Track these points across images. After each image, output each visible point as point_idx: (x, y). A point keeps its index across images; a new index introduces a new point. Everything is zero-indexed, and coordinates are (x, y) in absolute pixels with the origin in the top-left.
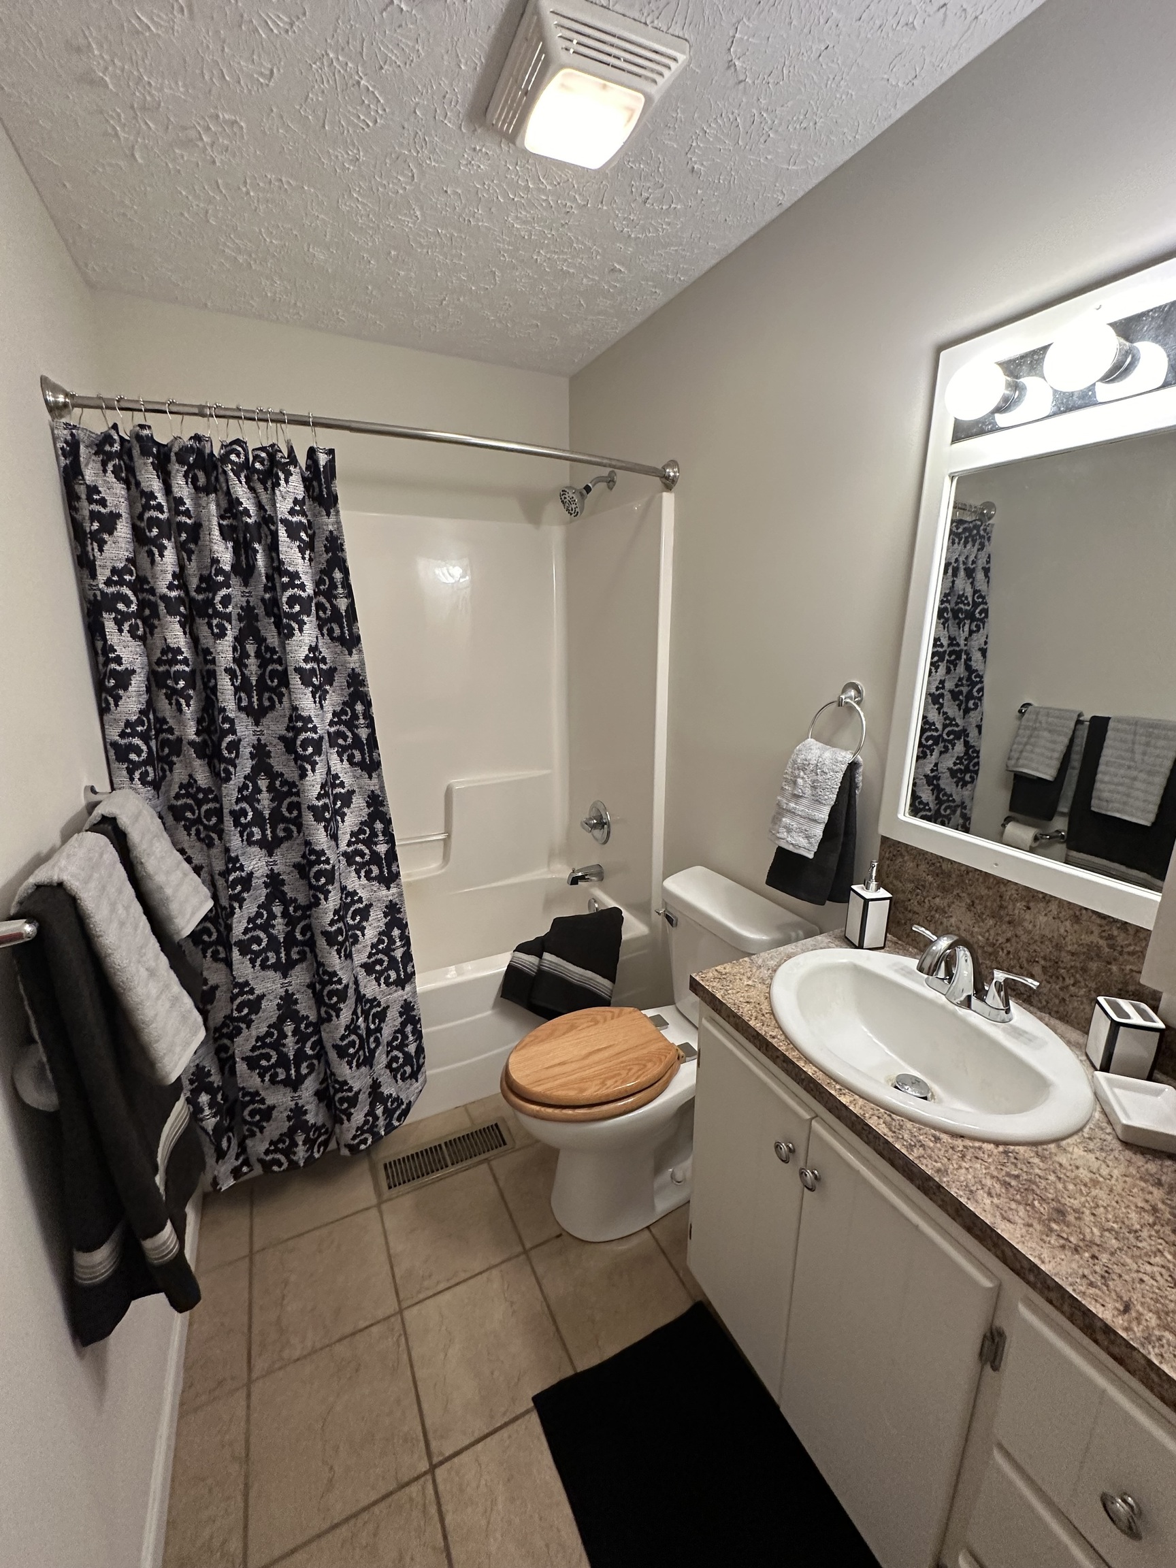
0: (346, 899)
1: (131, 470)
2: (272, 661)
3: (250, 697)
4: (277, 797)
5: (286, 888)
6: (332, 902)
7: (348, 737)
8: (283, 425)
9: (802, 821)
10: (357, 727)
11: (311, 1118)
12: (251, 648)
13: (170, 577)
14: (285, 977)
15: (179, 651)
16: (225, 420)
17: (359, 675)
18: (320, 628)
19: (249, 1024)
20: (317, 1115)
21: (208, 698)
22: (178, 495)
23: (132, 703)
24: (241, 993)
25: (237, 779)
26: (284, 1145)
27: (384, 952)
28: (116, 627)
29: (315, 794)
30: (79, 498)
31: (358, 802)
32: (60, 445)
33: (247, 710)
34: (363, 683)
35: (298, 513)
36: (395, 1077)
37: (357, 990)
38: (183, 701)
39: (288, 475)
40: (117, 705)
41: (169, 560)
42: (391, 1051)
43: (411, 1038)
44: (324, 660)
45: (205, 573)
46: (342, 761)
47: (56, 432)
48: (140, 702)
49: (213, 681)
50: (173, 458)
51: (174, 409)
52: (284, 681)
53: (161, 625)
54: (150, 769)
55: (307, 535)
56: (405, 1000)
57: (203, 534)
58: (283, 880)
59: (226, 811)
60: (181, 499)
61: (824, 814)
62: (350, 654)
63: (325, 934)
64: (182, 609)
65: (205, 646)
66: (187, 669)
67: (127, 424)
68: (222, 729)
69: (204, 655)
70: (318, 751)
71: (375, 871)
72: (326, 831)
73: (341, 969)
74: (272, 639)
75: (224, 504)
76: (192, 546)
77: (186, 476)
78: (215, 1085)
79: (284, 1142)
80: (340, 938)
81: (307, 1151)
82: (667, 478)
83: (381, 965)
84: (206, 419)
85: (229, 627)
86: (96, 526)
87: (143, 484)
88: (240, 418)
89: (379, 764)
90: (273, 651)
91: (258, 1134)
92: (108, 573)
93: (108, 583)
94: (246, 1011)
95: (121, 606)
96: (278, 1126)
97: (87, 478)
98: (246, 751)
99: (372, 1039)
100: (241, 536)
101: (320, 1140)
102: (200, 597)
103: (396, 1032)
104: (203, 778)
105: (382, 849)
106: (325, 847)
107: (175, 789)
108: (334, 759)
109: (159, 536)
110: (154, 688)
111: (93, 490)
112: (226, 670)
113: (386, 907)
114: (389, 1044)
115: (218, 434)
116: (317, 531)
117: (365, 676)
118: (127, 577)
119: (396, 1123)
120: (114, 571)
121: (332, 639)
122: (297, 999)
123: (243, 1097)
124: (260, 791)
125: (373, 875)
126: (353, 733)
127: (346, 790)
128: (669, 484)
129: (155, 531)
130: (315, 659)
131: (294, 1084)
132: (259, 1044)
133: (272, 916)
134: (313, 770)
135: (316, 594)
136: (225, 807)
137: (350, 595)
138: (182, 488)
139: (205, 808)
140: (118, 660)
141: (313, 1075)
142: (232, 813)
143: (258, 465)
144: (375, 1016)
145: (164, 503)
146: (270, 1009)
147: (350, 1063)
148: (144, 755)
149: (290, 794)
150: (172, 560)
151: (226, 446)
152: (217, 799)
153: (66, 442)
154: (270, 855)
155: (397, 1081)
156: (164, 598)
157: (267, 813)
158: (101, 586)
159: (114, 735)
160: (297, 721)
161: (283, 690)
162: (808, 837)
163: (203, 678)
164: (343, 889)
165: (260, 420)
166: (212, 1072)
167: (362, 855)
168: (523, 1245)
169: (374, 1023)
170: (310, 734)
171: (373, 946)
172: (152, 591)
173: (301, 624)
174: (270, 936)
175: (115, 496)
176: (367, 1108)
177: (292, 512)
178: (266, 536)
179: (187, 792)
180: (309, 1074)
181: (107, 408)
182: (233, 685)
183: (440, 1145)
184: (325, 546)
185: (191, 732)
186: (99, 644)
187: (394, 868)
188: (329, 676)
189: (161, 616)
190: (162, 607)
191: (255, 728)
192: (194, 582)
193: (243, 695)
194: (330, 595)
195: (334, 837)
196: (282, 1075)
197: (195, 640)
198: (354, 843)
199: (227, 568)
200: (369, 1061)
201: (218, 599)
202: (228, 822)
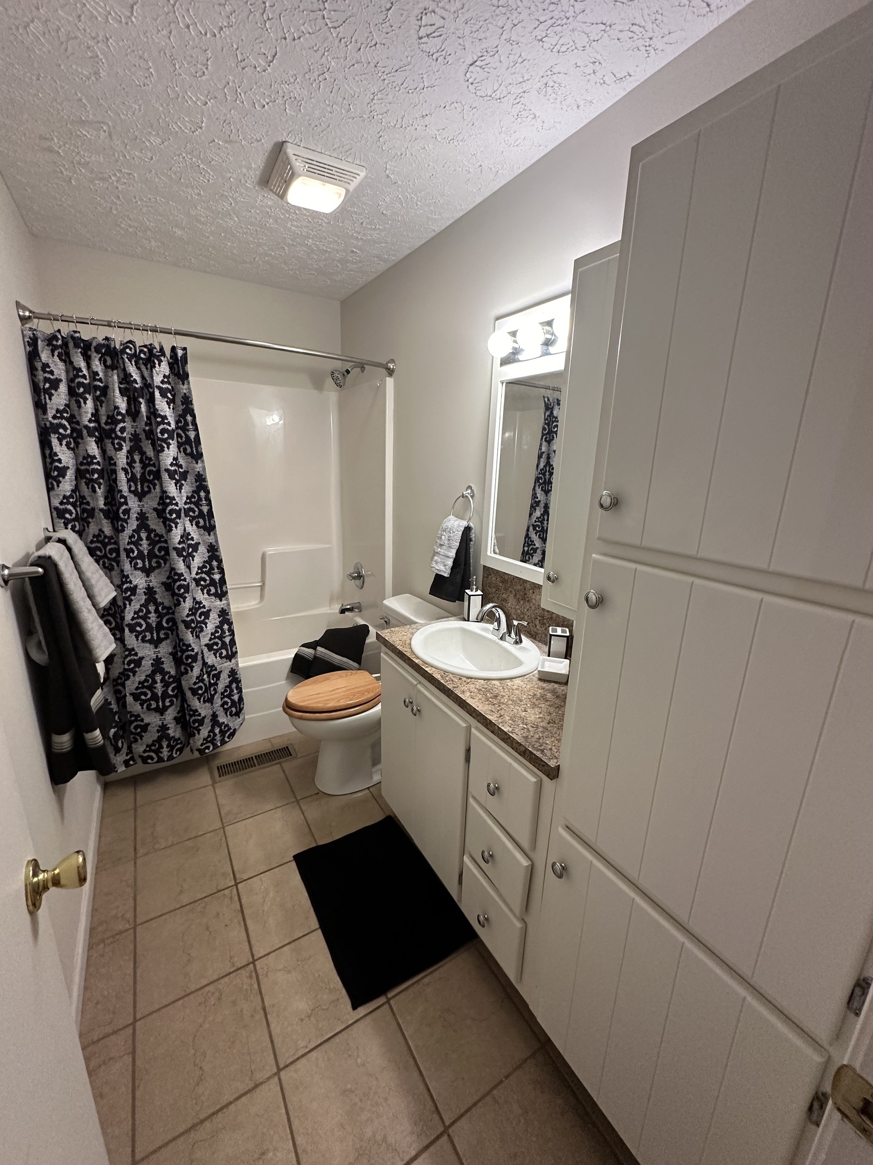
0: (196, 605)
1: (68, 355)
2: (149, 465)
3: (136, 485)
4: (152, 543)
5: (157, 596)
6: (188, 604)
7: (195, 511)
8: (157, 333)
9: (443, 557)
10: (201, 506)
11: (171, 732)
12: (137, 458)
13: (90, 415)
14: (156, 647)
15: (94, 457)
16: (122, 329)
17: (202, 475)
18: (179, 447)
19: (134, 673)
20: (175, 731)
21: (110, 486)
22: (96, 370)
23: (67, 485)
24: (130, 655)
25: (128, 531)
26: (155, 748)
27: (219, 638)
28: (59, 442)
29: (177, 541)
30: (37, 370)
31: (202, 549)
32: (26, 340)
33: (135, 493)
34: (205, 480)
35: (166, 383)
36: (226, 713)
37: (203, 657)
38: (96, 486)
39: (160, 362)
40: (58, 486)
41: (89, 406)
42: (224, 698)
43: (235, 691)
44: (181, 466)
45: (111, 414)
46: (192, 525)
47: (24, 332)
48: (72, 485)
49: (114, 476)
50: (93, 349)
51: (93, 322)
52: (158, 475)
53: (84, 443)
54: (77, 524)
55: (172, 395)
56: (232, 668)
57: (110, 392)
58: (155, 591)
59: (121, 549)
60: (97, 372)
61: (453, 553)
62: (197, 463)
63: (184, 621)
64: (97, 434)
65: (110, 455)
66: (99, 468)
67: (66, 329)
68: (120, 502)
69: (109, 461)
70: (179, 517)
71: (213, 590)
72: (184, 562)
73: (194, 643)
74: (150, 452)
75: (122, 376)
76: (103, 399)
77: (100, 360)
78: (114, 711)
79: (155, 746)
80: (193, 625)
81: (169, 752)
82: (389, 369)
83: (217, 646)
84: (111, 328)
85: (124, 445)
86: (47, 385)
87: (75, 364)
88: (132, 328)
89: (215, 527)
90: (150, 459)
91: (139, 740)
92: (54, 412)
93: (54, 417)
94: (132, 665)
95: (61, 431)
96: (151, 736)
97: (43, 359)
98: (134, 516)
99: (212, 689)
100: (131, 393)
101: (176, 748)
102: (107, 427)
103: (226, 687)
104: (108, 530)
105: (217, 577)
106: (183, 572)
107: (90, 538)
108: (188, 524)
109: (84, 392)
110: (79, 478)
111: (46, 366)
112: (123, 469)
113: (220, 612)
114: (222, 694)
115: (118, 337)
116: (177, 393)
117: (206, 476)
118: (65, 415)
119: (227, 740)
120: (58, 411)
121: (186, 454)
122: (163, 661)
123: (130, 717)
124: (142, 540)
125: (212, 592)
126: (199, 509)
127: (195, 542)
128: (391, 372)
129: (82, 390)
130: (176, 465)
131: (162, 711)
132: (140, 686)
133: (148, 612)
134: (176, 527)
135: (177, 428)
136: (121, 546)
137: (196, 429)
138: (97, 366)
139: (109, 547)
140: (60, 461)
141: (173, 707)
142: (125, 550)
143: (142, 356)
144: (214, 676)
145: (87, 374)
146: (147, 665)
147: (199, 699)
148: (74, 515)
149: (159, 542)
150: (91, 406)
151: (124, 344)
152: (116, 543)
153: (30, 338)
154: (148, 577)
155: (227, 716)
156: (86, 427)
157: (146, 552)
158: (50, 419)
159: (56, 503)
160: (165, 499)
161: (156, 481)
162: (445, 566)
163: (108, 473)
164: (194, 599)
165: (143, 330)
166: (112, 703)
167: (205, 580)
168: (296, 798)
169: (213, 679)
170: (173, 507)
171: (212, 634)
172: (78, 423)
173: (169, 445)
174: (147, 623)
175: (59, 369)
176: (209, 728)
177: (162, 382)
178: (146, 394)
179: (98, 540)
180: (171, 706)
181: (54, 320)
182: (126, 477)
183: (252, 757)
184: (181, 401)
185: (101, 503)
186: (47, 452)
187: (224, 589)
188: (184, 476)
189: (84, 438)
190: (85, 432)
191: (139, 503)
192: (103, 419)
193: (132, 484)
194: (185, 429)
195: (189, 567)
196: (154, 705)
197: (103, 452)
198: (200, 573)
199: (124, 411)
200: (210, 700)
201: (118, 429)
202: (123, 555)
